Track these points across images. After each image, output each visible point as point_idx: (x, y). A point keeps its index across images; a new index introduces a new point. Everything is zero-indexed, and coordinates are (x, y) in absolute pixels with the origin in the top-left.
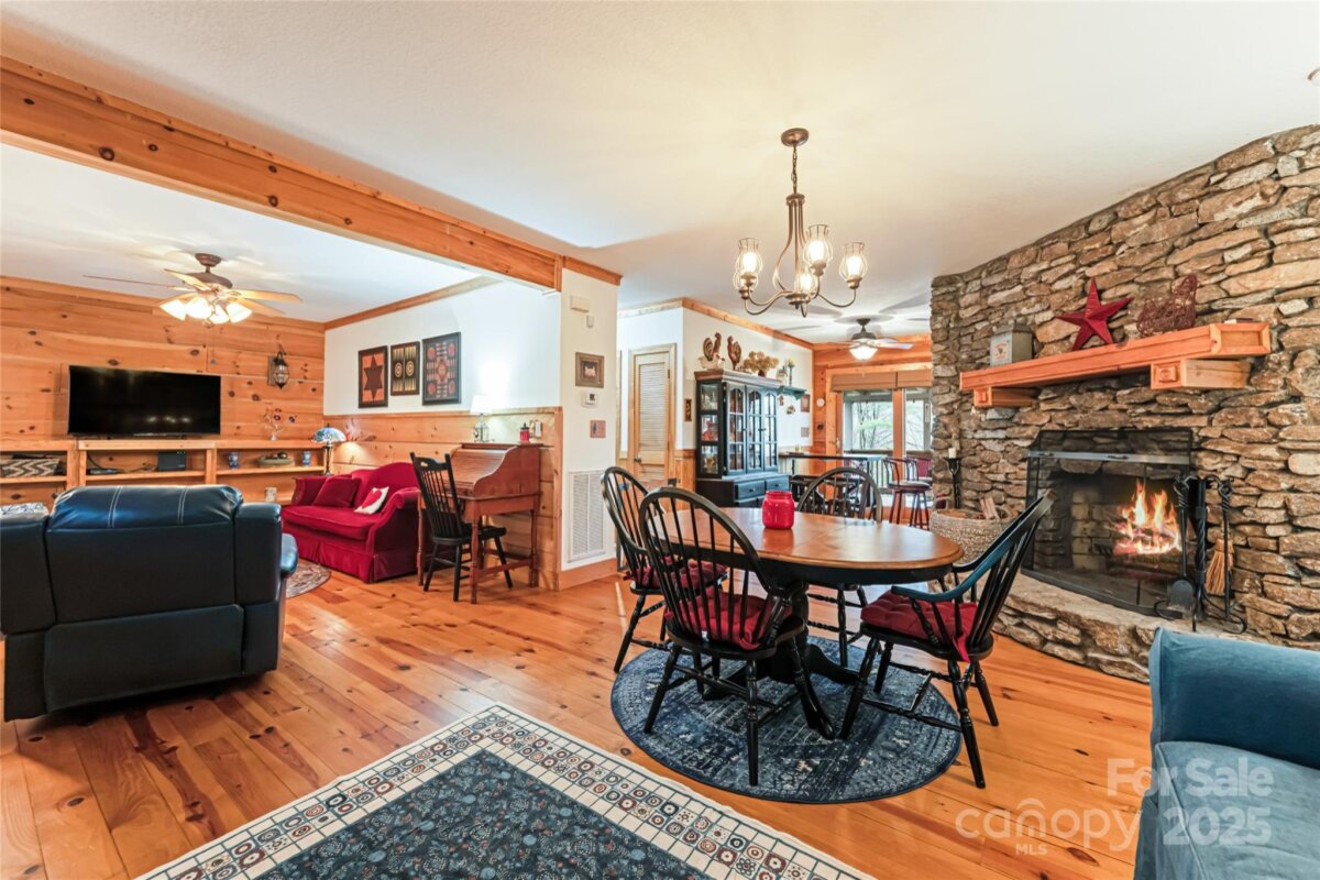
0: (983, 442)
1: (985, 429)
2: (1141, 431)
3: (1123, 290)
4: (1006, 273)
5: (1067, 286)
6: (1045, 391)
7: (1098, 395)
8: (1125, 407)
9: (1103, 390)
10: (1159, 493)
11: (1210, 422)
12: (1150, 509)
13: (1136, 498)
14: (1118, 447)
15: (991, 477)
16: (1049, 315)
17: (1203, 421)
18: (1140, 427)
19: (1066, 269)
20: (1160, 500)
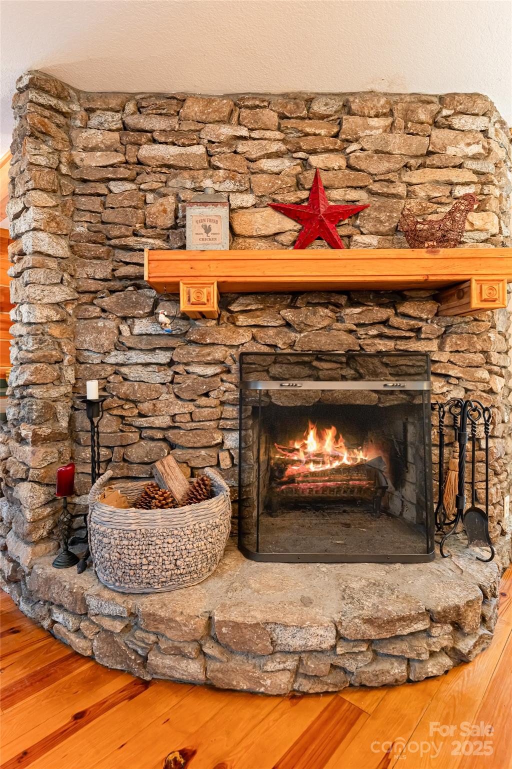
0: (124, 370)
1: (130, 348)
2: (370, 356)
3: (353, 195)
4: (176, 120)
5: (276, 170)
6: (242, 300)
7: (323, 311)
8: (354, 328)
9: (325, 305)
10: (330, 428)
11: (441, 348)
12: (320, 437)
13: (308, 433)
14: (344, 372)
15: (142, 422)
16: (248, 200)
17: (433, 346)
18: (370, 350)
19: (275, 147)
20: (330, 434)
